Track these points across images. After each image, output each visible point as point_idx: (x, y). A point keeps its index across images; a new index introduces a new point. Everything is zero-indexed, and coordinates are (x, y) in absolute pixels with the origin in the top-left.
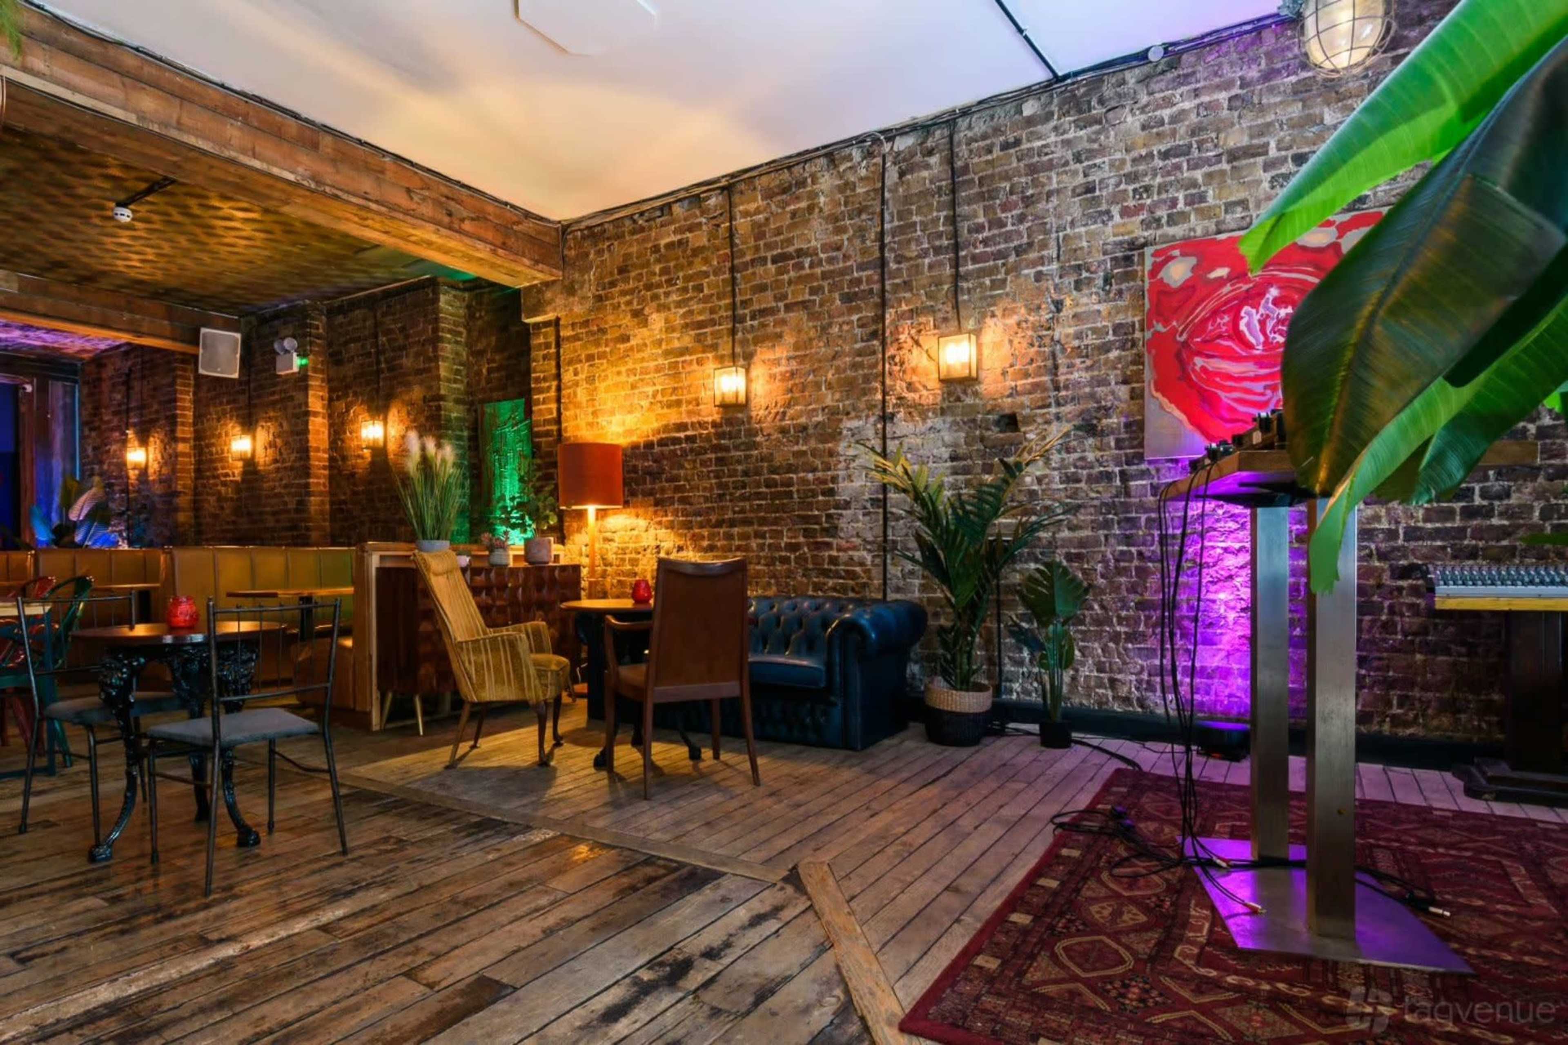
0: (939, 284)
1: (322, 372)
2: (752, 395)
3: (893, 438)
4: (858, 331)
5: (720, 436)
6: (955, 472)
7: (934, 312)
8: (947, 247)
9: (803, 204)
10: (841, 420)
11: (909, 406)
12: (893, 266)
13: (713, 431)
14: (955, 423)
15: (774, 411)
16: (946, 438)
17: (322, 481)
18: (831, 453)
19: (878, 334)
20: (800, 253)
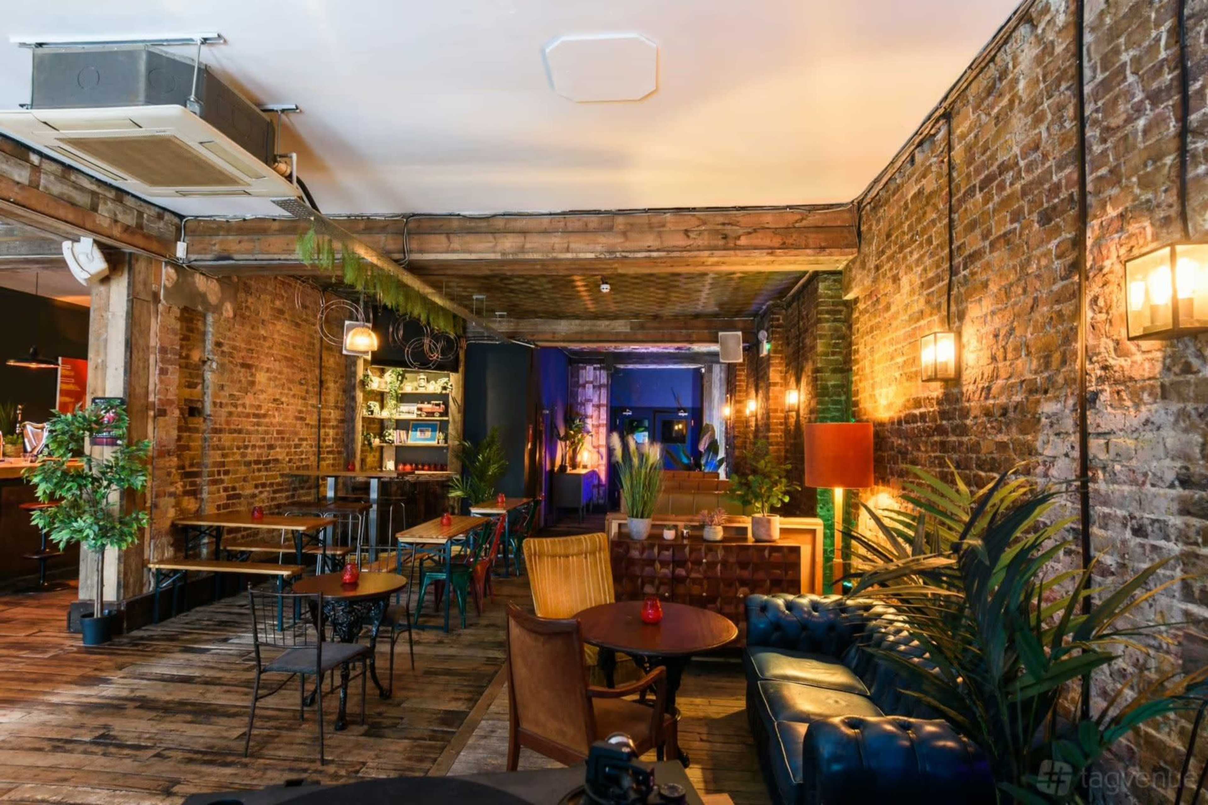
0: (1157, 157)
1: (780, 352)
2: (964, 366)
3: (1099, 435)
4: (1057, 264)
5: (943, 414)
6: (1184, 511)
7: (1150, 210)
8: (1169, 88)
9: (1005, 101)
10: (1038, 402)
11: (1116, 382)
12: (1097, 149)
13: (936, 408)
14: (1182, 414)
15: (980, 386)
16: (1169, 442)
17: (779, 434)
18: (1031, 451)
19: (1077, 266)
20: (1003, 168)
